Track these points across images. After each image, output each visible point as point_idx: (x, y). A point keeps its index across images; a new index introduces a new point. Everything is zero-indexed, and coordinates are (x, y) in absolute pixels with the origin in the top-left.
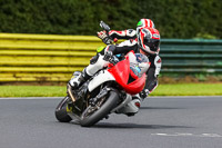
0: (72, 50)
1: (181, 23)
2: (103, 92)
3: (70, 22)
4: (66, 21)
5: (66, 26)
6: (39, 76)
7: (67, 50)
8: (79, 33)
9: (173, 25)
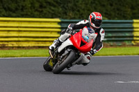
0: (21, 27)
2: (66, 52)
3: (17, 9)
5: (14, 12)
7: (17, 27)
8: (23, 16)
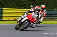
1: (51, 6)
2: (25, 22)
4: (21, 5)
6: (14, 19)
9: (49, 6)
